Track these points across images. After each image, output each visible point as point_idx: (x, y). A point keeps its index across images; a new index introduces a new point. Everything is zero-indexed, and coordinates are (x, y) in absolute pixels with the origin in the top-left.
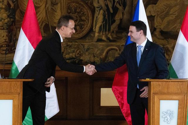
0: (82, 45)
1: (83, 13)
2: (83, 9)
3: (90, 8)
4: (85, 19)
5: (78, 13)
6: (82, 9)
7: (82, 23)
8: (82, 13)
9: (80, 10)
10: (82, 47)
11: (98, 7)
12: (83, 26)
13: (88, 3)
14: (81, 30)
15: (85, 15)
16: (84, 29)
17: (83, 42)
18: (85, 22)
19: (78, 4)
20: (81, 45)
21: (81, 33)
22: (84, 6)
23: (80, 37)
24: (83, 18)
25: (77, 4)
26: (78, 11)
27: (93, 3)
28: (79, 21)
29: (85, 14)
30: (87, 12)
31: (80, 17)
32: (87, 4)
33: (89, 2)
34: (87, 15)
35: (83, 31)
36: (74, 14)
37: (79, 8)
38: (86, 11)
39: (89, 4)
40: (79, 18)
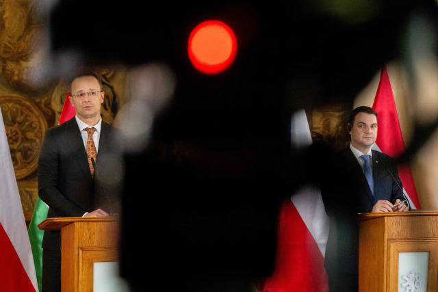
0: (27, 192)
1: (30, 125)
2: (30, 117)
3: (45, 114)
4: (34, 138)
5: (20, 123)
6: (27, 116)
7: (27, 145)
8: (27, 124)
9: (22, 117)
10: (28, 197)
11: (60, 113)
12: (29, 153)
13: (40, 103)
14: (24, 161)
15: (34, 128)
16: (31, 159)
17: (30, 187)
18: (34, 144)
19: (19, 104)
20: (25, 194)
21: (26, 166)
22: (33, 108)
23: (23, 177)
24: (30, 135)
25: (17, 106)
26: (18, 119)
27: (50, 103)
28: (22, 142)
29: (34, 125)
30: (39, 122)
31: (24, 132)
32: (38, 105)
33: (43, 101)
34: (38, 128)
35: (29, 163)
36: (12, 126)
37: (22, 113)
38: (36, 120)
39: (42, 106)
40: (20, 136)
